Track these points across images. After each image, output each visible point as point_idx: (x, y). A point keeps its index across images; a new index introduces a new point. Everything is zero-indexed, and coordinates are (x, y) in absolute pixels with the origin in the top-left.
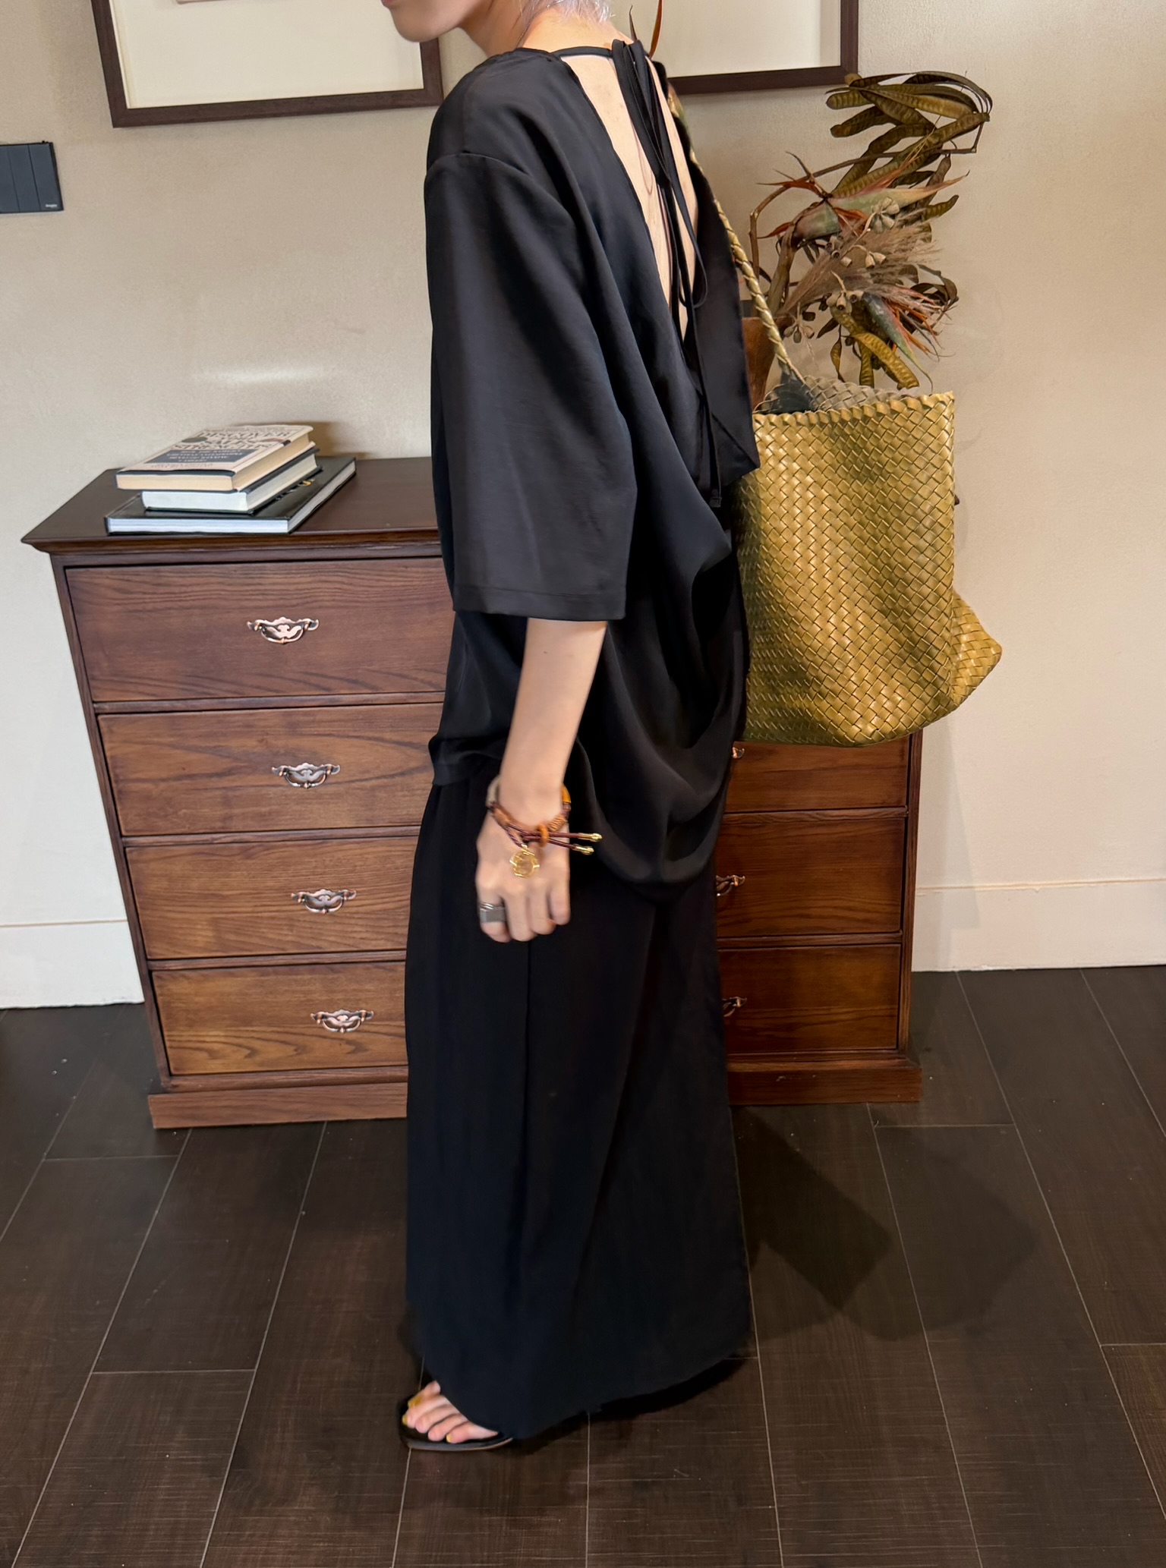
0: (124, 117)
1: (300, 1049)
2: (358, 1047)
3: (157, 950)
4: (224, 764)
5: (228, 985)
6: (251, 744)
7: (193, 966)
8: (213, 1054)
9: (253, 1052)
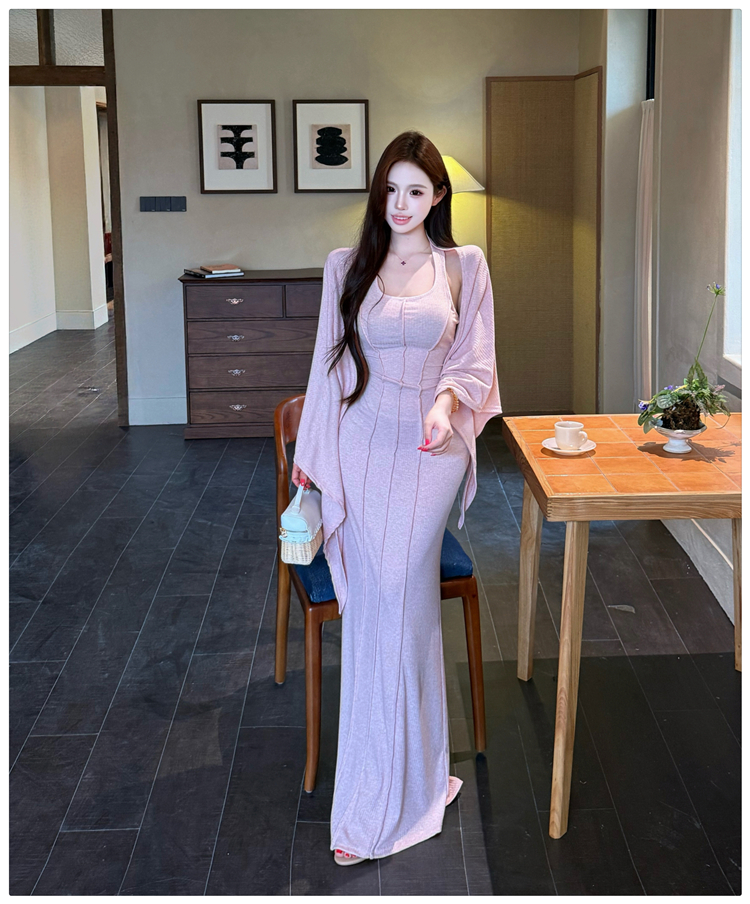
0: (203, 191)
1: (226, 416)
2: (241, 416)
3: (192, 386)
4: (215, 335)
5: (208, 397)
6: (223, 330)
7: (200, 391)
8: (203, 418)
9: (213, 417)
